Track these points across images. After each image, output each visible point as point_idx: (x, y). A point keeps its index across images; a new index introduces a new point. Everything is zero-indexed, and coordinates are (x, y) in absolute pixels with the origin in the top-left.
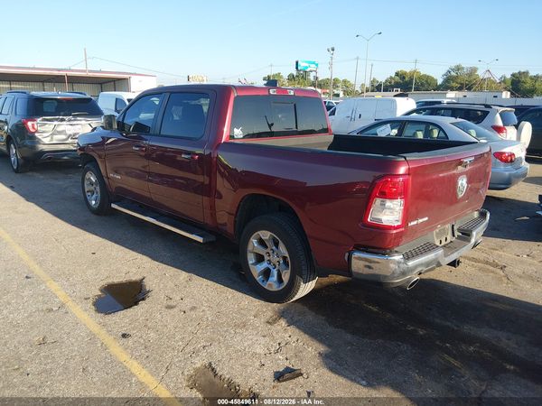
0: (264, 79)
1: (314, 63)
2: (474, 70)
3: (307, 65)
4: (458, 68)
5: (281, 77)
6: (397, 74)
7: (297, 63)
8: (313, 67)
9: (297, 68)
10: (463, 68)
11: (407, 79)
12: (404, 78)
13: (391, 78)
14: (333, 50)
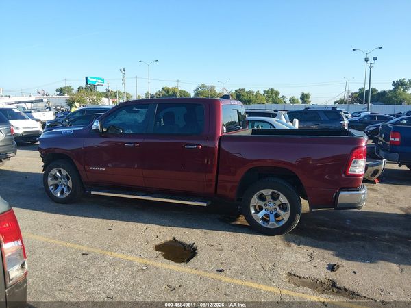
0: (57, 90)
1: (100, 79)
2: (212, 88)
3: (95, 80)
4: (203, 86)
5: (73, 89)
6: (163, 89)
7: (86, 78)
8: (99, 82)
9: (87, 82)
10: (206, 86)
11: (170, 93)
12: (168, 92)
13: (159, 92)
14: (124, 70)
